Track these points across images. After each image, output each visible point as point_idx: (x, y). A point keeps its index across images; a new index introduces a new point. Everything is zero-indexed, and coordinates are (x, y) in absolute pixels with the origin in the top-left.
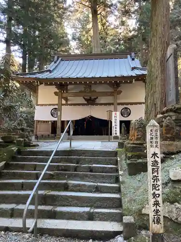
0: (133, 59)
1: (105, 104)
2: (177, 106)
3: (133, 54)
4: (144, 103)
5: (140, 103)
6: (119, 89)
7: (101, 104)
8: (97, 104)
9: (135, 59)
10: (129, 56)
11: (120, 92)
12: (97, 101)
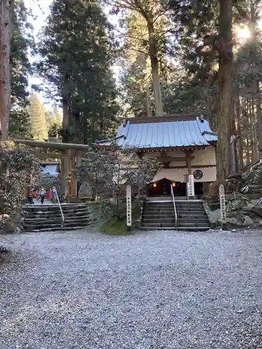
0: (202, 121)
1: (178, 167)
2: (236, 174)
3: (202, 116)
4: (214, 166)
5: (211, 166)
6: (192, 155)
7: (175, 167)
8: (171, 168)
9: (205, 121)
10: (197, 118)
11: (193, 158)
12: (171, 165)
